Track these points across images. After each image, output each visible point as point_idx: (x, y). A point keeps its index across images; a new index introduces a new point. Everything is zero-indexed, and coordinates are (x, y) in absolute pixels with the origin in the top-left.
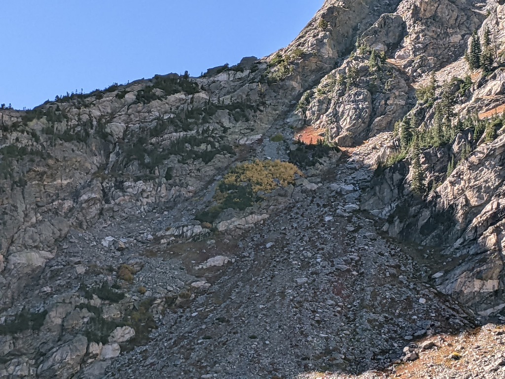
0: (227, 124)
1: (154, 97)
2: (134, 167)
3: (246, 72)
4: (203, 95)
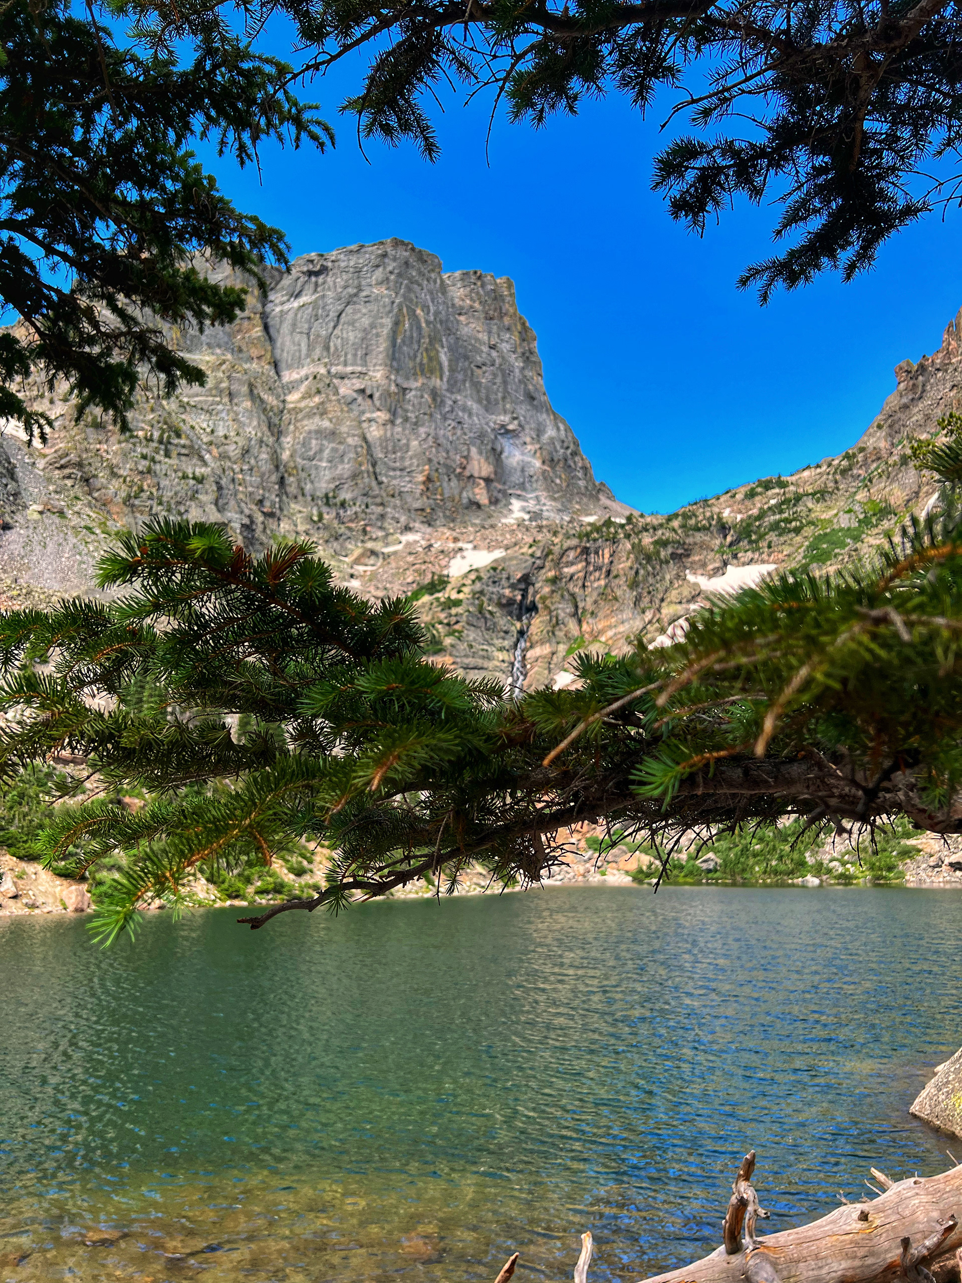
0: (810, 505)
1: (757, 494)
2: (744, 543)
3: (824, 468)
4: (792, 488)
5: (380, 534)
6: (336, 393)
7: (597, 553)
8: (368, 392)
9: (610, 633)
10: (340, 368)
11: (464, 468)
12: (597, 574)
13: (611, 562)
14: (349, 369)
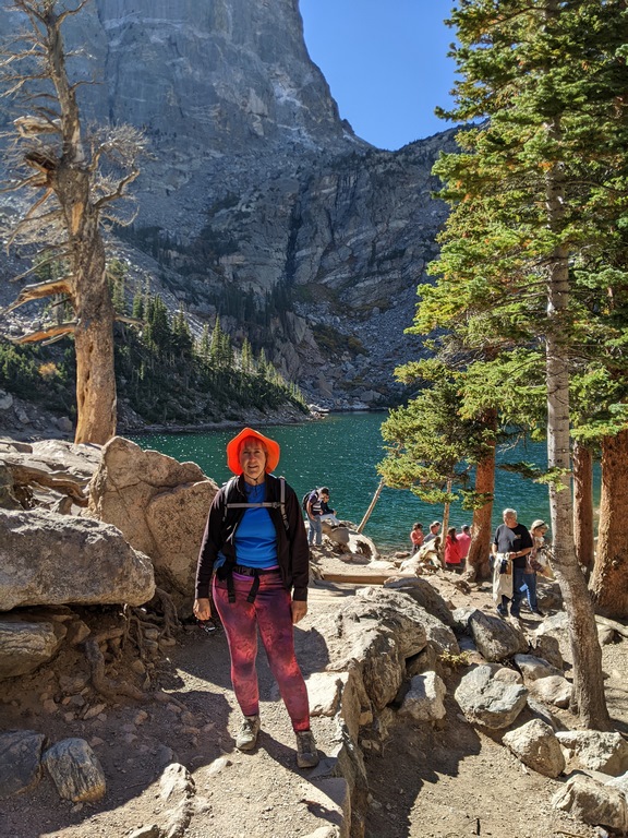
5: (186, 158)
6: (148, 41)
7: (345, 179)
8: (173, 41)
9: (353, 240)
10: (150, 20)
11: (246, 106)
12: (345, 195)
13: (355, 187)
14: (157, 20)
